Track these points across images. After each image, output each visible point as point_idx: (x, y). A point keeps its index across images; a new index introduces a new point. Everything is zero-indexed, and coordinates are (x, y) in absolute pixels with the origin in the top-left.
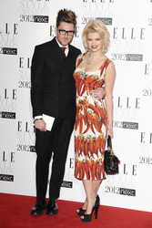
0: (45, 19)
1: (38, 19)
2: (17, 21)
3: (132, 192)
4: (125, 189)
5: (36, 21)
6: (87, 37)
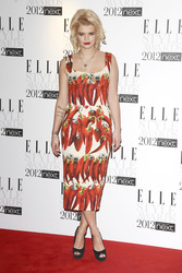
6: (76, 30)
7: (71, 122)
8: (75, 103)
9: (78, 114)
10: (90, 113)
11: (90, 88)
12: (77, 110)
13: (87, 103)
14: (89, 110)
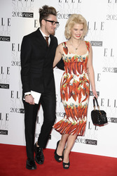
0: (31, 15)
1: (25, 15)
2: (10, 16)
3: (95, 142)
4: (89, 140)
5: (24, 16)
7: (68, 85)
8: (70, 73)
9: (72, 80)
10: (80, 79)
11: (79, 64)
12: (72, 78)
13: (78, 73)
14: (79, 77)
